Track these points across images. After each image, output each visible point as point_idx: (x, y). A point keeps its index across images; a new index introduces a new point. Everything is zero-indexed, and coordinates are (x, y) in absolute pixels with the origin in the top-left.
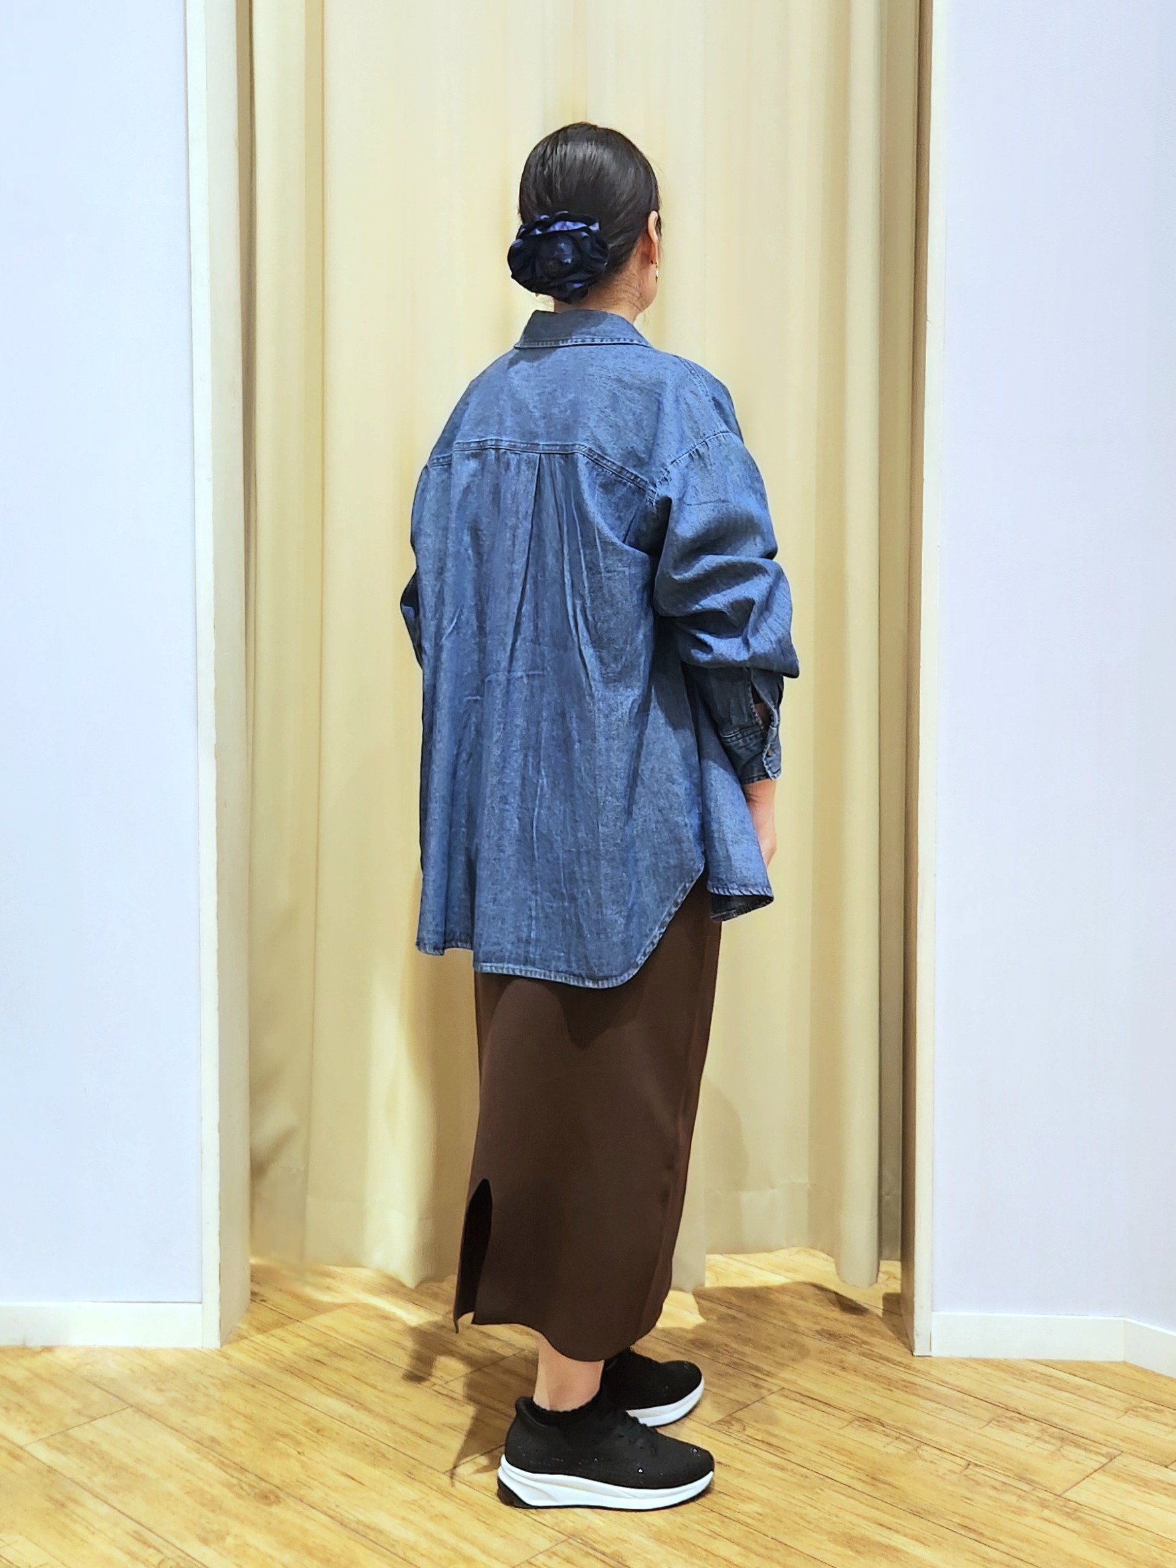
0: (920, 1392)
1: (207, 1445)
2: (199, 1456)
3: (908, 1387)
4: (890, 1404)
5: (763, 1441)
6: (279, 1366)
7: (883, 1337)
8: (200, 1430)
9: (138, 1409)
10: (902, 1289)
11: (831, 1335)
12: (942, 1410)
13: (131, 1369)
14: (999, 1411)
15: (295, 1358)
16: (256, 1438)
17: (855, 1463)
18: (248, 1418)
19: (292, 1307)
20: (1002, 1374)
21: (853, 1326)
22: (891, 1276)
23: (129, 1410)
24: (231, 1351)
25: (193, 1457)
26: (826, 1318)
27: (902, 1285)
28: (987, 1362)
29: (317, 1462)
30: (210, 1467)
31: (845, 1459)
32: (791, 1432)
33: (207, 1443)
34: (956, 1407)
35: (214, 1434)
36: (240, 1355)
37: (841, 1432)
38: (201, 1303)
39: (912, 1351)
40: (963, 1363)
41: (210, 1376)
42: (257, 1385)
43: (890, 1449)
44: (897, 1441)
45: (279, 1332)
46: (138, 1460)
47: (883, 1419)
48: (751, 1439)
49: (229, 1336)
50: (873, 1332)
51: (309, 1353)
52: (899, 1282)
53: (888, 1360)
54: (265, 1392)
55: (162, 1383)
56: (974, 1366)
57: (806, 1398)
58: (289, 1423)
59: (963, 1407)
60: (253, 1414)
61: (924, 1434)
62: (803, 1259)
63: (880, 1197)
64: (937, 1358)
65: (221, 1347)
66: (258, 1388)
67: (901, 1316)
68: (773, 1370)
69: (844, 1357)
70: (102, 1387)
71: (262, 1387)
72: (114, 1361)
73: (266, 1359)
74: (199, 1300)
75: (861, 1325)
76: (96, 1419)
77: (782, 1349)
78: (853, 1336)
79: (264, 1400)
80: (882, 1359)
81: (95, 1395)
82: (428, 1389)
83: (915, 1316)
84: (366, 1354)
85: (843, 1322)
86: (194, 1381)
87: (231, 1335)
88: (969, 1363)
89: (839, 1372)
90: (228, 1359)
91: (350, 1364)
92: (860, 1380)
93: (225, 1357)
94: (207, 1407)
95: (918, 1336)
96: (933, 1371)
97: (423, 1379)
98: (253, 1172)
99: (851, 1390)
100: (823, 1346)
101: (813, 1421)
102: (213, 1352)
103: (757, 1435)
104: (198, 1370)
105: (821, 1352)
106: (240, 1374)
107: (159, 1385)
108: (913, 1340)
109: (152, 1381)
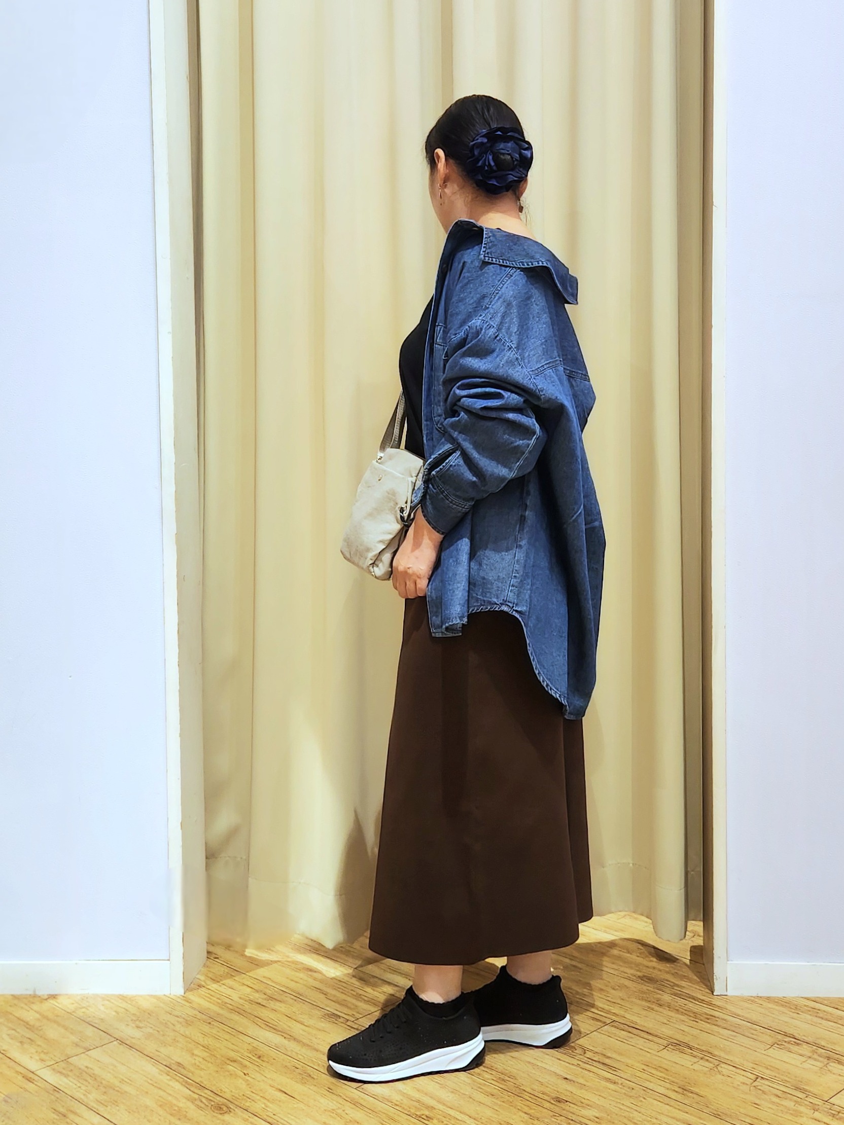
0: (720, 1023)
1: (174, 1069)
2: (168, 1077)
3: (709, 1019)
4: (696, 1032)
5: (599, 1062)
6: (227, 1007)
7: (690, 980)
8: (169, 1057)
9: (122, 1042)
10: (704, 943)
11: (649, 980)
12: (735, 1036)
13: (117, 1012)
14: (780, 1037)
15: (241, 1001)
16: (212, 1063)
17: (670, 1078)
18: (206, 1047)
19: (239, 962)
20: (781, 1008)
21: (667, 972)
22: (695, 934)
23: (115, 1043)
24: (190, 995)
25: (165, 1078)
26: (648, 967)
27: (704, 940)
28: (769, 999)
29: (259, 1081)
30: (177, 1086)
31: (663, 1075)
32: (620, 1054)
33: (174, 1067)
34: (747, 1034)
35: (179, 1060)
36: (199, 1000)
37: (659, 1054)
38: (169, 960)
39: (713, 992)
40: (752, 1000)
41: (177, 1017)
42: (212, 1023)
43: (696, 1067)
44: (702, 1061)
45: (229, 982)
46: (122, 1081)
47: (692, 1044)
48: (590, 1060)
49: (191, 986)
50: (683, 977)
51: (251, 997)
52: (702, 938)
53: (694, 998)
54: (218, 1027)
55: (140, 1021)
56: (761, 1002)
57: (633, 1028)
58: (238, 1052)
59: (753, 1034)
60: (209, 1044)
61: (722, 1054)
62: (628, 921)
63: (686, 873)
64: (732, 997)
65: (185, 993)
66: (213, 1025)
67: (704, 964)
68: (606, 1007)
69: (659, 996)
70: (95, 1025)
71: (216, 1024)
72: (103, 1005)
73: (218, 1003)
74: (168, 958)
75: (673, 971)
76: (90, 1050)
77: (613, 991)
78: (667, 980)
79: (219, 1034)
80: (690, 998)
81: (90, 1031)
82: (343, 1025)
83: (714, 964)
84: (295, 998)
85: (660, 970)
86: (164, 1020)
87: (192, 985)
88: (756, 1000)
89: (656, 1008)
90: (190, 1003)
91: (283, 1005)
92: (673, 1014)
93: (188, 1002)
94: (175, 1039)
95: (717, 979)
96: (729, 1007)
97: (339, 1017)
98: (207, 860)
99: (665, 1021)
100: (645, 988)
101: (637, 1046)
102: (179, 997)
103: (595, 1057)
104: (167, 1012)
105: (643, 993)
106: (200, 1014)
107: (138, 1022)
108: (713, 983)
109: (132, 1020)
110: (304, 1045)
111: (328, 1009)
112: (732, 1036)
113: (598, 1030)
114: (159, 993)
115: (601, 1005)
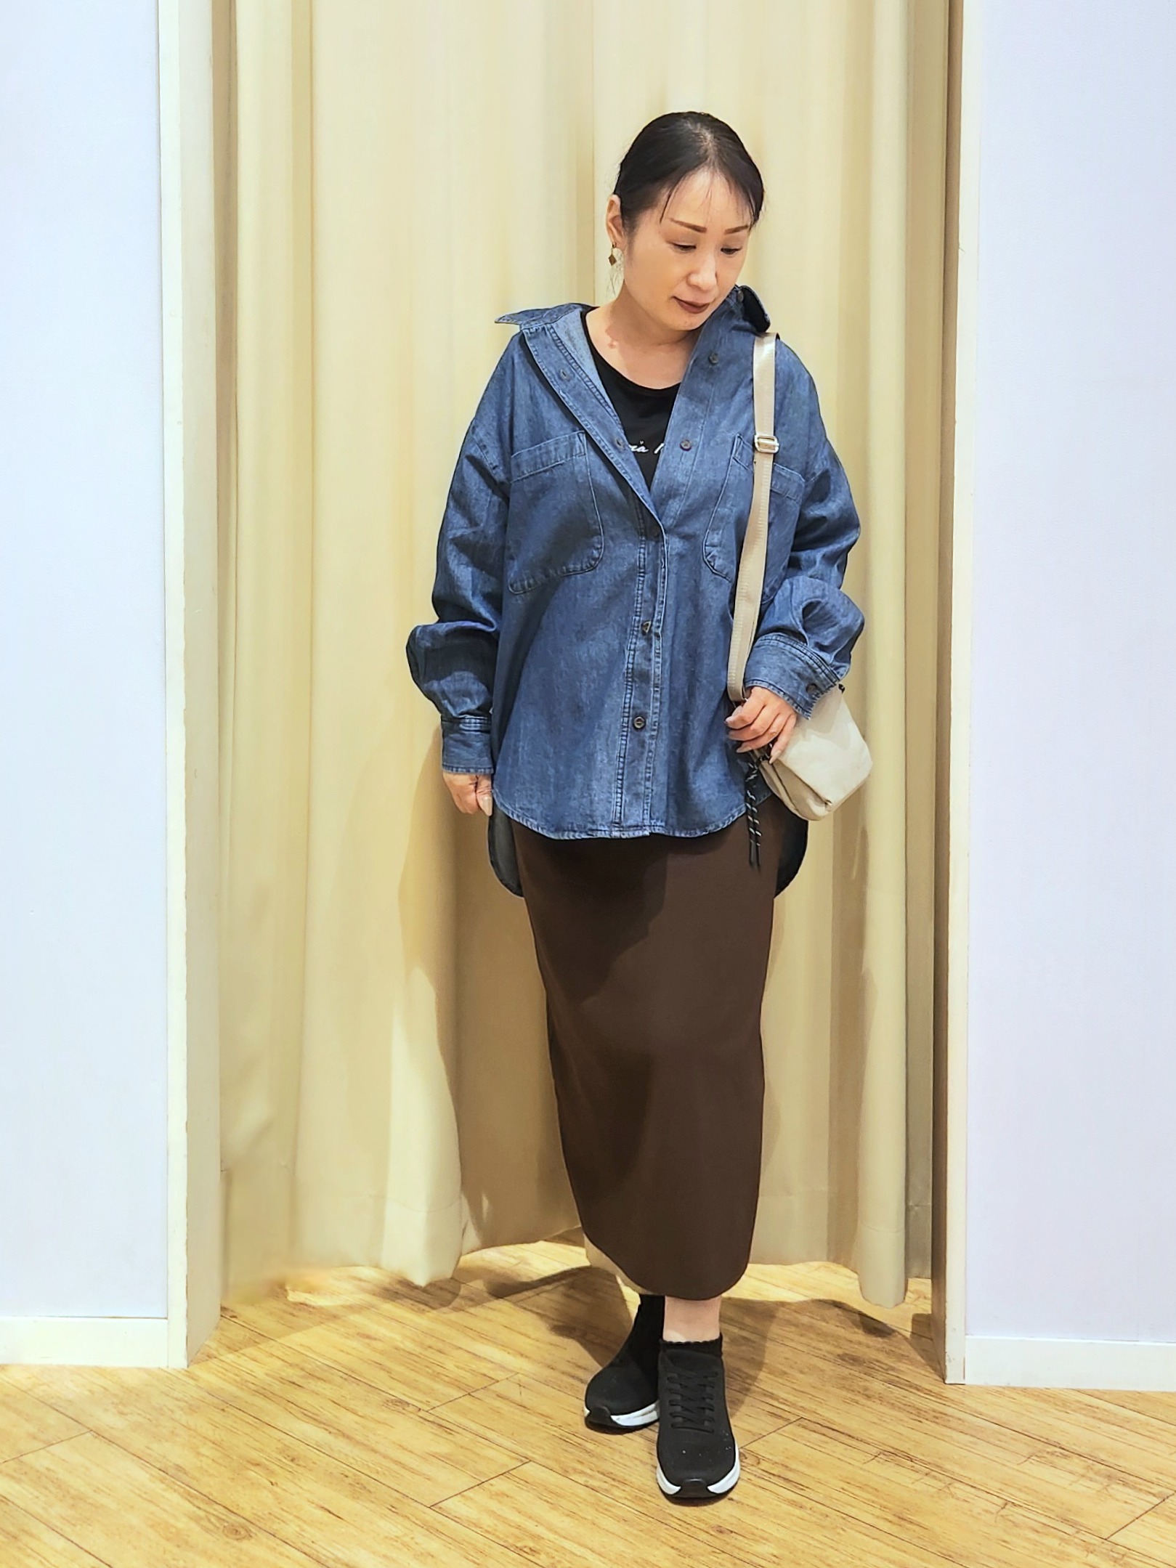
0: (954, 1423)
1: (171, 1474)
2: (163, 1486)
3: (938, 1418)
4: (918, 1436)
5: (779, 1476)
6: (250, 1388)
7: (912, 1362)
8: (164, 1457)
9: (98, 1434)
10: (933, 1310)
11: (854, 1360)
12: (975, 1444)
13: (90, 1391)
14: (1040, 1446)
15: (268, 1380)
16: (225, 1467)
17: (881, 1501)
18: (217, 1444)
20: (1042, 1405)
21: (879, 1350)
22: (920, 1295)
23: (88, 1435)
24: (197, 1370)
25: (158, 1487)
26: (850, 1341)
27: (933, 1306)
28: (1025, 1391)
29: (292, 1494)
30: (175, 1498)
31: (871, 1497)
32: (809, 1466)
33: (172, 1471)
34: (992, 1440)
35: (179, 1462)
36: (208, 1376)
37: (865, 1467)
38: (166, 1318)
39: (944, 1380)
40: (1000, 1392)
41: (177, 1399)
42: (227, 1410)
43: (919, 1486)
44: (926, 1478)
45: (251, 1351)
46: (97, 1490)
47: (912, 1453)
48: (766, 1474)
49: (197, 1355)
50: (901, 1357)
51: (283, 1374)
52: (930, 1302)
53: (916, 1388)
54: (236, 1417)
55: (124, 1405)
56: (1012, 1395)
57: (828, 1429)
58: (262, 1451)
59: (999, 1440)
60: (223, 1440)
61: (956, 1469)
62: (825, 1275)
63: (907, 1210)
64: (971, 1387)
65: (188, 1366)
66: (228, 1413)
67: (932, 1339)
68: (790, 1398)
69: (866, 1384)
70: (59, 1408)
71: (233, 1411)
72: (71, 1381)
73: (235, 1380)
74: (165, 1316)
75: (887, 1348)
76: (53, 1444)
77: (802, 1376)
78: (878, 1361)
79: (235, 1425)
80: (909, 1386)
81: (53, 1418)
82: (412, 1416)
83: (947, 1340)
84: (346, 1377)
85: (867, 1347)
86: (158, 1404)
87: (199, 1354)
88: (1006, 1392)
89: (862, 1401)
90: (196, 1380)
91: (327, 1386)
92: (886, 1410)
93: (193, 1378)
94: (173, 1432)
95: (950, 1360)
96: (967, 1401)
97: (408, 1404)
99: (876, 1421)
100: (846, 1372)
101: (834, 1455)
102: (179, 1372)
103: (773, 1469)
104: (162, 1392)
105: (844, 1378)
106: (210, 1397)
107: (120, 1407)
108: (945, 1366)
109: (113, 1403)
111: (392, 1392)
112: (971, 1442)
113: (779, 1431)
114: (151, 1365)
115: (783, 1395)
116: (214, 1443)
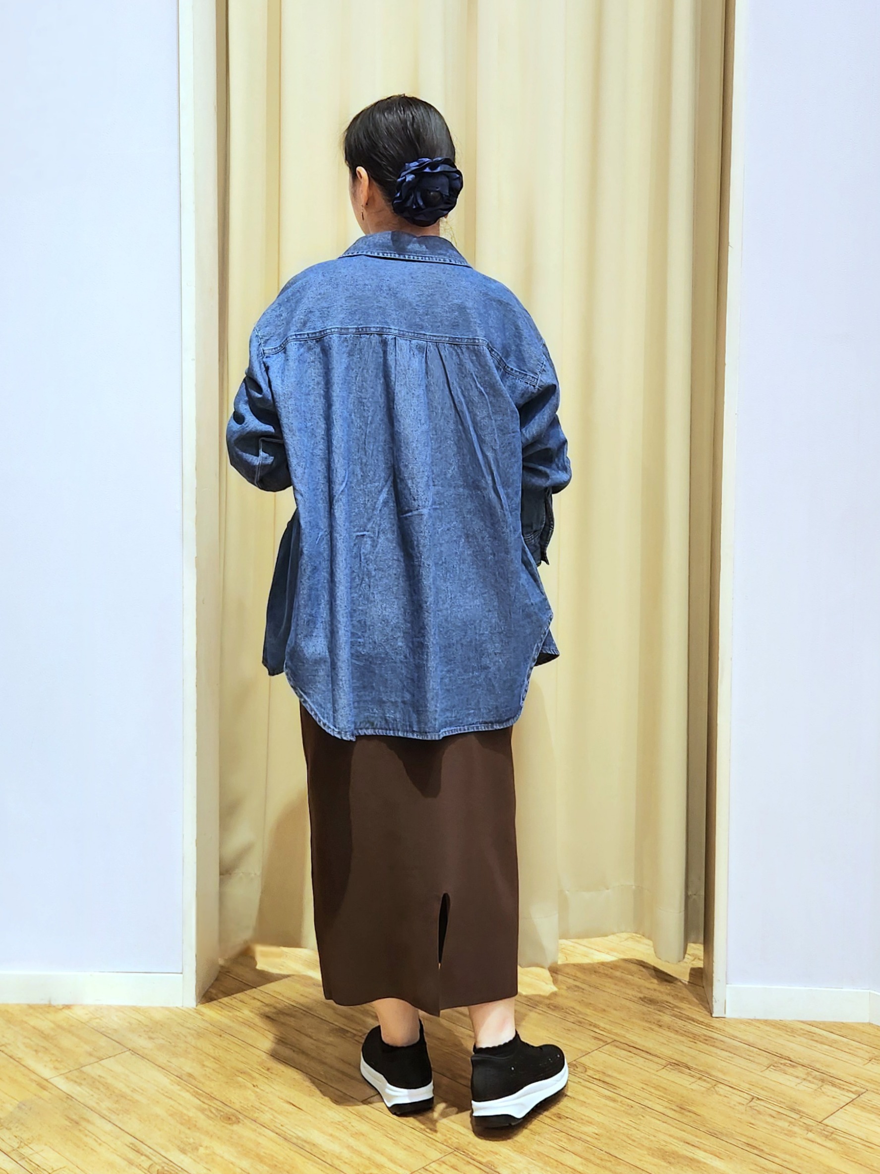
0: (718, 1044)
1: (185, 1079)
2: (179, 1087)
3: (707, 1040)
4: (694, 1053)
5: (600, 1080)
6: (239, 1021)
7: (690, 1003)
8: (180, 1068)
9: (134, 1052)
10: (704, 966)
11: (651, 1001)
12: (732, 1058)
13: (129, 1023)
14: (776, 1059)
15: (252, 1015)
16: (222, 1075)
17: (669, 1097)
19: (250, 976)
20: (778, 1031)
21: (669, 994)
22: (696, 957)
23: (128, 1053)
24: (204, 1009)
25: (176, 1088)
26: (649, 989)
27: (704, 963)
28: (766, 1022)
29: (267, 1093)
30: (187, 1096)
31: (663, 1094)
32: (621, 1073)
33: (185, 1078)
34: (744, 1056)
35: (190, 1071)
36: (211, 1012)
37: (658, 1073)
38: (181, 973)
39: (711, 1014)
40: (749, 1023)
41: (189, 1028)
42: (223, 1035)
43: (694, 1086)
44: (699, 1081)
45: (239, 995)
46: (134, 1090)
47: (690, 1064)
48: (591, 1079)
49: (203, 997)
50: (682, 999)
51: (262, 1011)
52: (702, 962)
53: (693, 1020)
54: (229, 1040)
55: (153, 1032)
56: (758, 1025)
57: (632, 1048)
58: (247, 1063)
59: (748, 1055)
60: (220, 1056)
61: (720, 1075)
62: (630, 944)
63: (687, 897)
64: (730, 1019)
65: (197, 1006)
66: (224, 1037)
67: (703, 987)
68: (608, 1027)
69: (661, 1017)
70: (107, 1035)
71: (227, 1036)
72: (117, 1016)
75: (673, 993)
76: (103, 1059)
77: (615, 1012)
78: (667, 1002)
79: (228, 1046)
80: (688, 1019)
81: (103, 1042)
82: (351, 1039)
83: (714, 987)
84: (304, 1013)
85: (660, 992)
86: (176, 1031)
88: (754, 1023)
89: (656, 1028)
90: (201, 1015)
91: (292, 1019)
92: (672, 1035)
93: (200, 1014)
94: (186, 1051)
95: (716, 1002)
96: (727, 1029)
97: (348, 1031)
98: (222, 876)
99: (665, 1042)
100: (645, 1009)
101: (637, 1065)
102: (191, 1010)
103: (595, 1075)
104: (179, 1023)
105: (644, 1014)
106: (211, 1027)
107: (151, 1034)
108: (712, 1005)
109: (145, 1031)
110: (313, 1058)
111: (336, 1023)
112: (729, 1057)
113: (599, 1049)
114: (171, 1005)
115: (602, 1025)
116: (214, 1058)
